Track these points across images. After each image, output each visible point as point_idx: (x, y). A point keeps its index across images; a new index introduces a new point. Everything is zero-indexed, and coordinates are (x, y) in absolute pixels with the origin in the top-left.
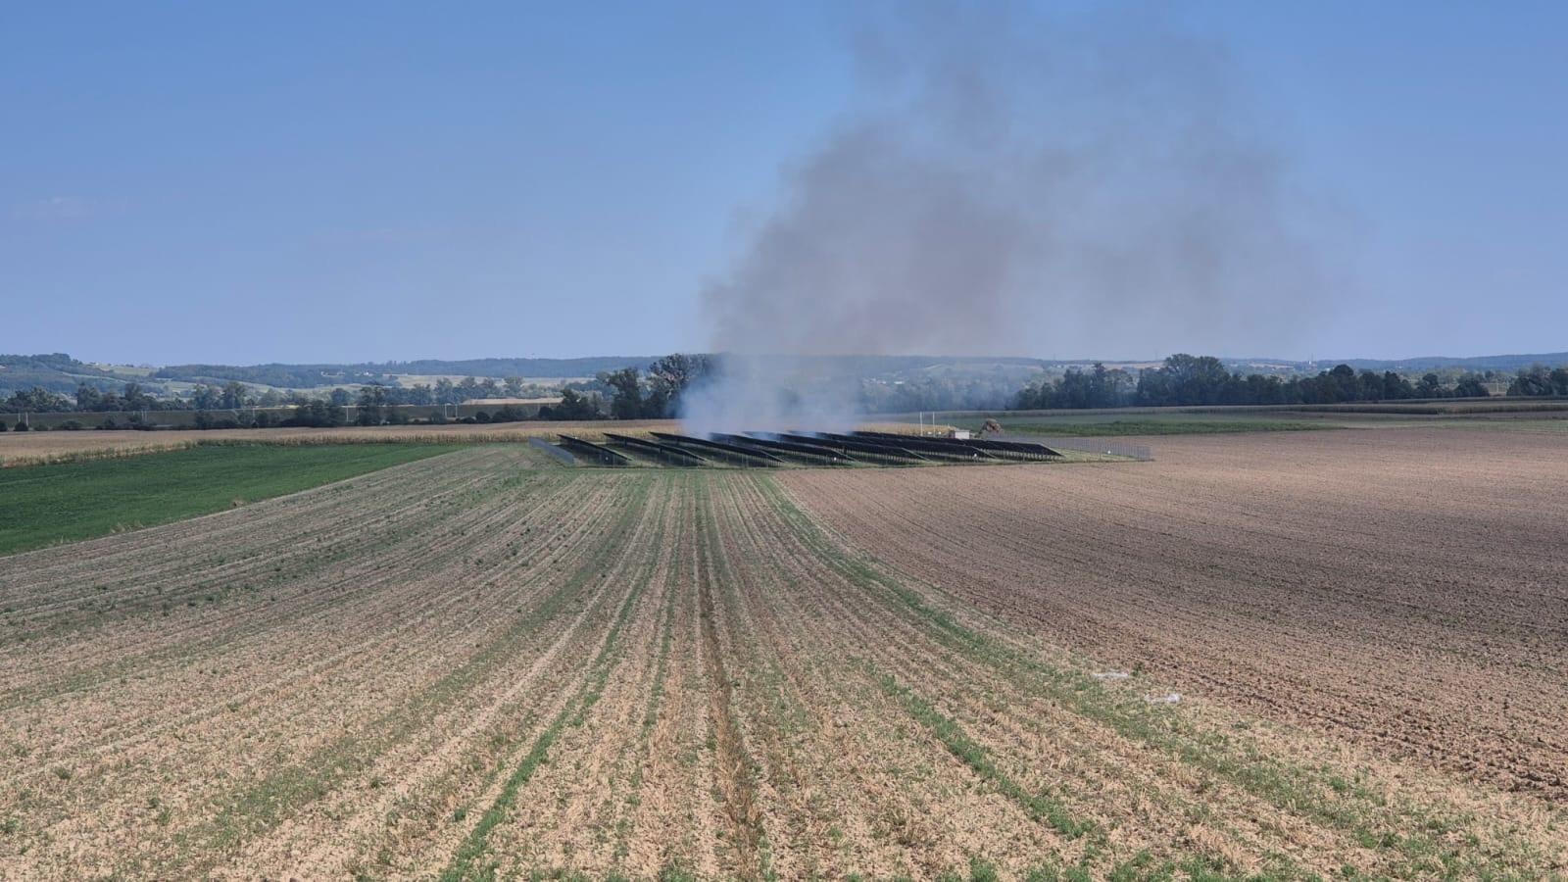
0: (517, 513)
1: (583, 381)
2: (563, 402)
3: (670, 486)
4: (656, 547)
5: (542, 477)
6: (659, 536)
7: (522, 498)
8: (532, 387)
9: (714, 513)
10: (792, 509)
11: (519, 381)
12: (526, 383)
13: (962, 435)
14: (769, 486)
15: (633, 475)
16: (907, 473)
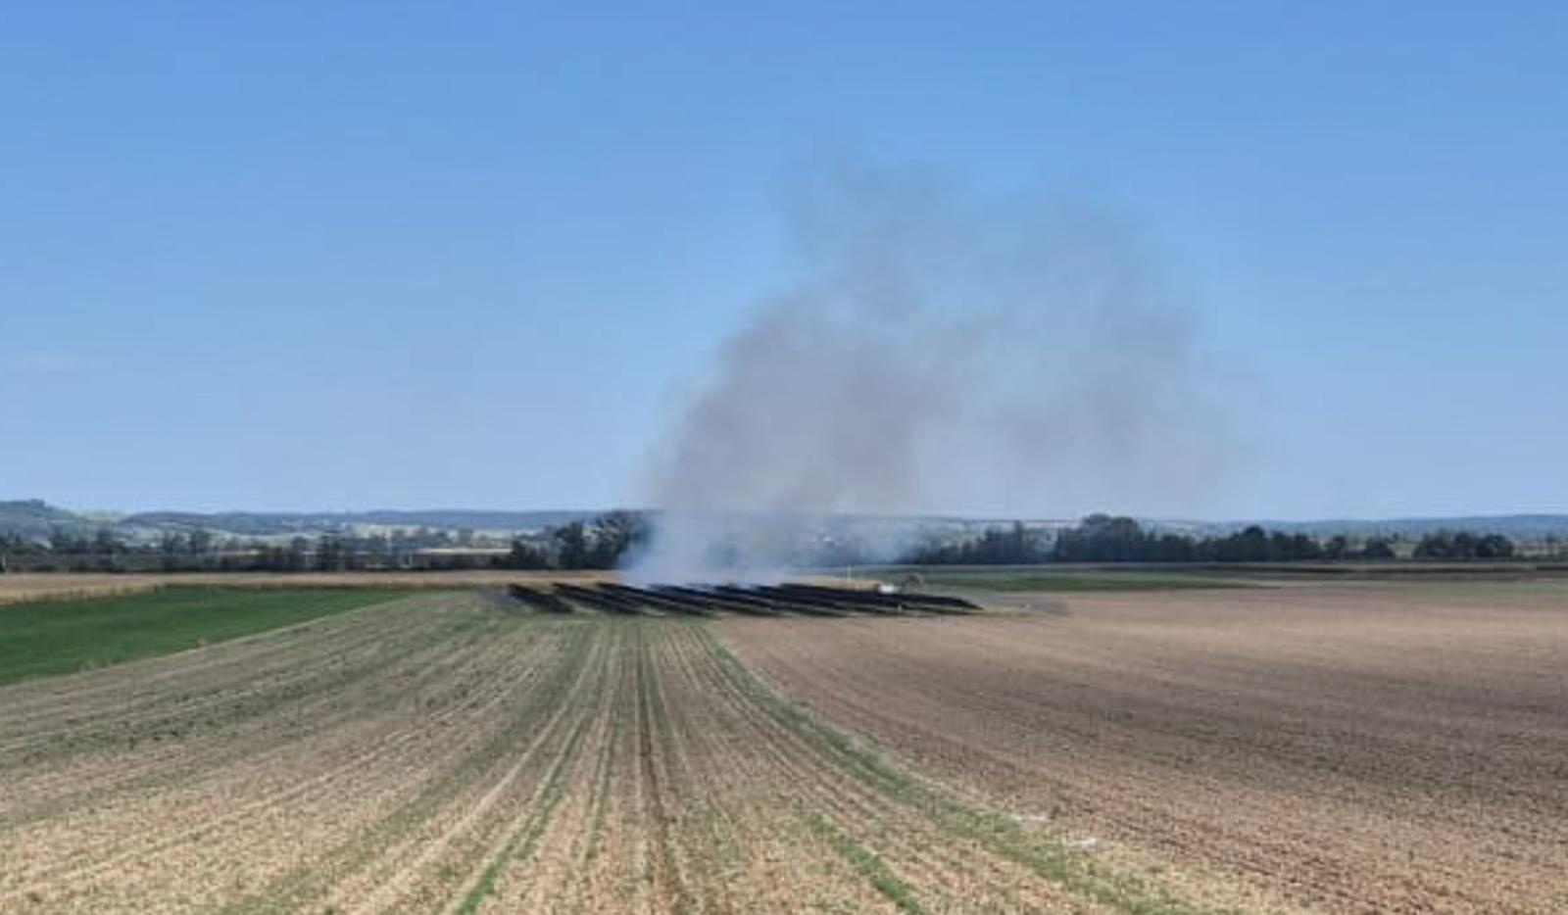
0: (466, 658)
1: (531, 533)
2: (513, 553)
3: (612, 633)
4: (599, 692)
5: (492, 623)
6: (602, 680)
7: (472, 642)
8: (483, 538)
9: (654, 658)
10: (728, 656)
11: (471, 531)
12: (477, 534)
13: (888, 589)
14: (704, 631)
15: (578, 622)
16: (836, 624)
